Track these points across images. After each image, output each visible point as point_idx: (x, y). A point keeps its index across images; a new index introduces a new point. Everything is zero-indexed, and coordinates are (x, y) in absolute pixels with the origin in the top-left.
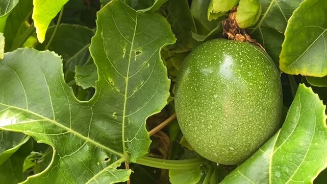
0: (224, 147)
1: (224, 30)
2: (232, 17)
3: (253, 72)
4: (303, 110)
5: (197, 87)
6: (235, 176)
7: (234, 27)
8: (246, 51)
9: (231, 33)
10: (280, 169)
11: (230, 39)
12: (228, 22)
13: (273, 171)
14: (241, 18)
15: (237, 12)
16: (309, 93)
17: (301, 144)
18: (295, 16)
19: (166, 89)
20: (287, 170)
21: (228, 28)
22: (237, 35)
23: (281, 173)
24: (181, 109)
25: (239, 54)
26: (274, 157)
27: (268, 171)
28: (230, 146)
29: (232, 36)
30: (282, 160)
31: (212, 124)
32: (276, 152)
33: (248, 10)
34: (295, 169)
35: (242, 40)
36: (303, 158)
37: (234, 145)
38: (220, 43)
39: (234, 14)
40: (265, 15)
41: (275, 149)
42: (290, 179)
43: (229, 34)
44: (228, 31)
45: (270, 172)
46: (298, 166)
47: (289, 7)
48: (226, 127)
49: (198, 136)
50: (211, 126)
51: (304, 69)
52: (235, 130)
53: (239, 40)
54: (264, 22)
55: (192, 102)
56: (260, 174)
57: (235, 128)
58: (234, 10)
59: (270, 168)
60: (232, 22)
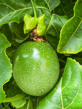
0: (39, 90)
1: (31, 37)
2: (35, 31)
3: (49, 56)
4: (73, 70)
5: (24, 65)
6: (46, 102)
7: (36, 36)
8: (44, 46)
9: (35, 38)
10: (66, 98)
11: (35, 41)
12: (33, 33)
13: (63, 99)
14: (39, 31)
15: (37, 29)
16: (74, 62)
17: (75, 86)
18: (63, 28)
19: (10, 69)
20: (70, 98)
21: (33, 36)
22: (38, 39)
23: (67, 99)
24: (17, 75)
25: (41, 48)
26: (62, 92)
27: (60, 98)
28: (42, 89)
29: (36, 40)
30: (67, 93)
31: (33, 81)
32: (63, 90)
33: (42, 27)
34: (74, 97)
35: (40, 41)
36: (77, 92)
37: (44, 89)
38: (31, 43)
39: (35, 30)
40: (47, 29)
41: (62, 88)
42: (73, 102)
43: (34, 39)
44: (33, 38)
45: (62, 99)
46: (76, 95)
47: (58, 25)
48: (40, 82)
49: (27, 87)
50: (33, 82)
51: (67, 51)
52: (44, 83)
53: (39, 41)
54: (47, 32)
55: (22, 72)
56: (58, 100)
57: (44, 82)
58: (36, 28)
59: (61, 97)
60: (35, 34)
